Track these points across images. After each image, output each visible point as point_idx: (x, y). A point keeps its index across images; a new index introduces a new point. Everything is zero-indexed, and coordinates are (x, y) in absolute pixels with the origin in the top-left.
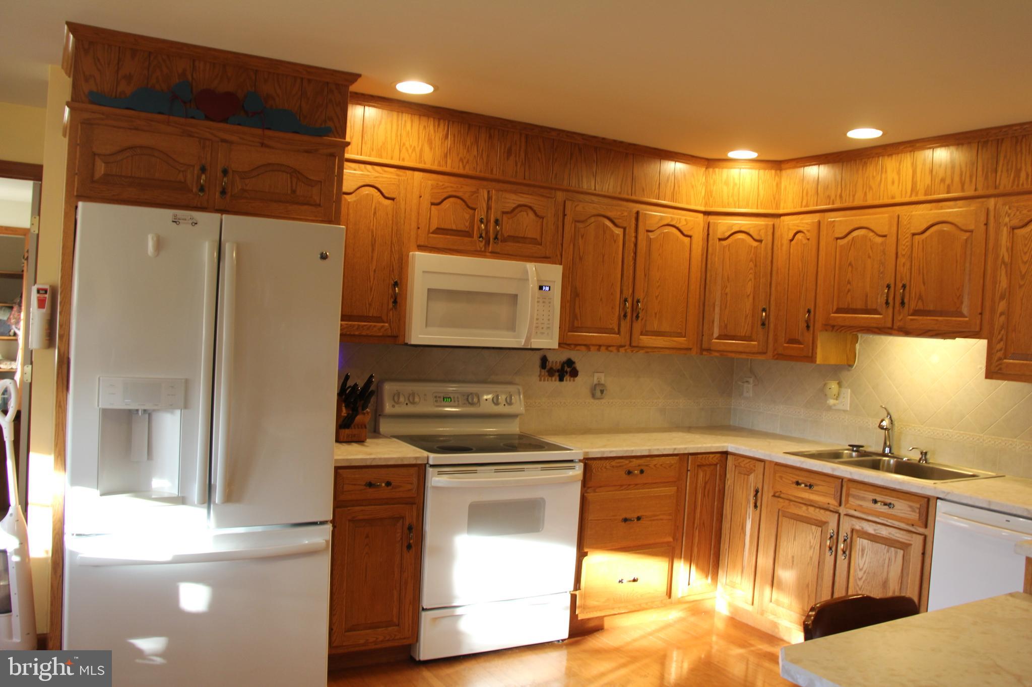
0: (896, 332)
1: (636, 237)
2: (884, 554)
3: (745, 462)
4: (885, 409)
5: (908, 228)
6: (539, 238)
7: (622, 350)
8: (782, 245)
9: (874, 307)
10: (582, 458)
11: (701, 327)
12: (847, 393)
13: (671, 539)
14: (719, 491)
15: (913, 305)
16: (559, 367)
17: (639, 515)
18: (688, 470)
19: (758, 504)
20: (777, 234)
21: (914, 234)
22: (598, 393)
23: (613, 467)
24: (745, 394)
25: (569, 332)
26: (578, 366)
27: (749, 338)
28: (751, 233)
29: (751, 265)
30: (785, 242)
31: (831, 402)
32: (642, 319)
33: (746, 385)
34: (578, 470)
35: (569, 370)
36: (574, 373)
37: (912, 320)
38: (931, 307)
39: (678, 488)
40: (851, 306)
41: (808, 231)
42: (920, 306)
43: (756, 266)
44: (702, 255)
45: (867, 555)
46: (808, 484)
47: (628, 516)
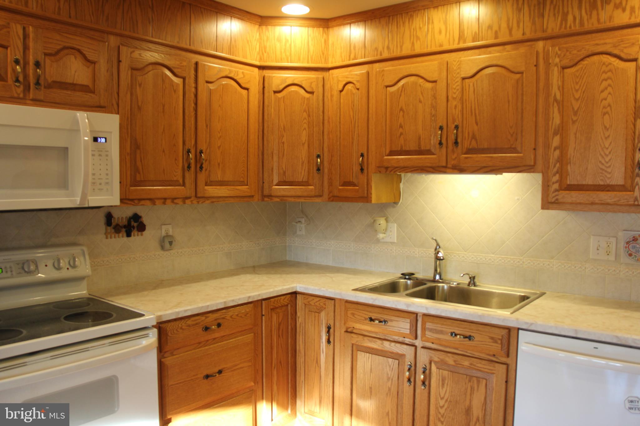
0: (451, 170)
1: (196, 88)
2: (466, 383)
3: (315, 301)
4: (436, 240)
5: (458, 73)
6: (91, 86)
7: (188, 201)
8: (332, 96)
9: (428, 148)
10: (155, 323)
11: (261, 175)
12: (394, 227)
14: (292, 329)
15: (466, 144)
16: (125, 222)
17: (220, 368)
18: (262, 315)
19: (331, 340)
20: (327, 87)
21: (464, 79)
22: (167, 245)
23: (189, 326)
24: (298, 233)
25: (131, 186)
26: (145, 220)
27: (307, 184)
28: (303, 86)
29: (305, 115)
30: (336, 93)
31: (381, 236)
32: (206, 170)
33: (299, 225)
34: (152, 338)
35: (135, 224)
36: (142, 228)
37: (466, 158)
38: (485, 145)
39: (255, 334)
40: (404, 149)
41: (358, 81)
42: (474, 144)
43: (309, 116)
44: (259, 107)
45: (447, 384)
46: (382, 320)
47: (209, 372)
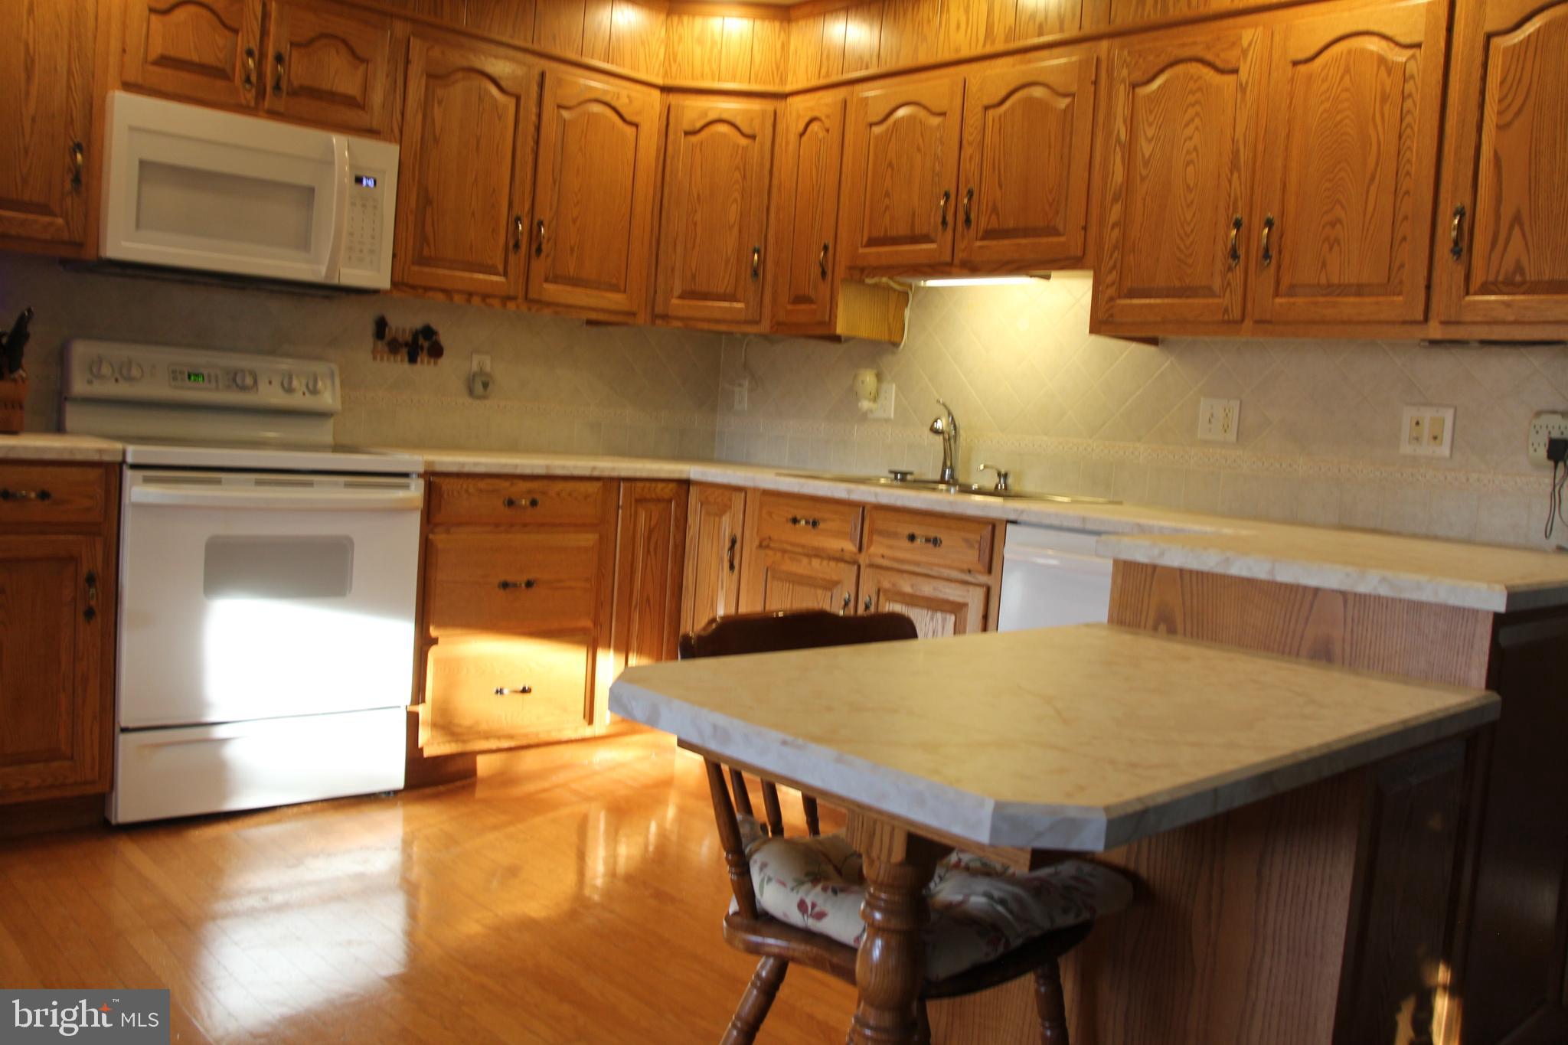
0: (958, 270)
1: (539, 116)
2: (926, 624)
3: (716, 495)
4: (944, 405)
5: (979, 98)
6: (359, 98)
7: (511, 305)
8: (787, 143)
9: (925, 231)
10: (421, 470)
11: (653, 279)
12: (891, 390)
13: (588, 623)
14: (676, 546)
15: (983, 222)
16: (408, 337)
17: (531, 576)
19: (736, 563)
20: (780, 128)
21: (987, 108)
22: (479, 388)
23: (481, 491)
24: (737, 406)
25: (413, 263)
26: (444, 339)
27: (733, 298)
29: (737, 175)
30: (793, 138)
31: (865, 405)
32: (547, 256)
33: (737, 389)
34: (416, 491)
35: (426, 344)
36: (436, 352)
37: (981, 247)
38: (1011, 224)
39: (601, 537)
40: (889, 234)
41: (828, 117)
42: (994, 223)
43: (744, 177)
44: (657, 158)
46: (811, 520)
47: (510, 578)
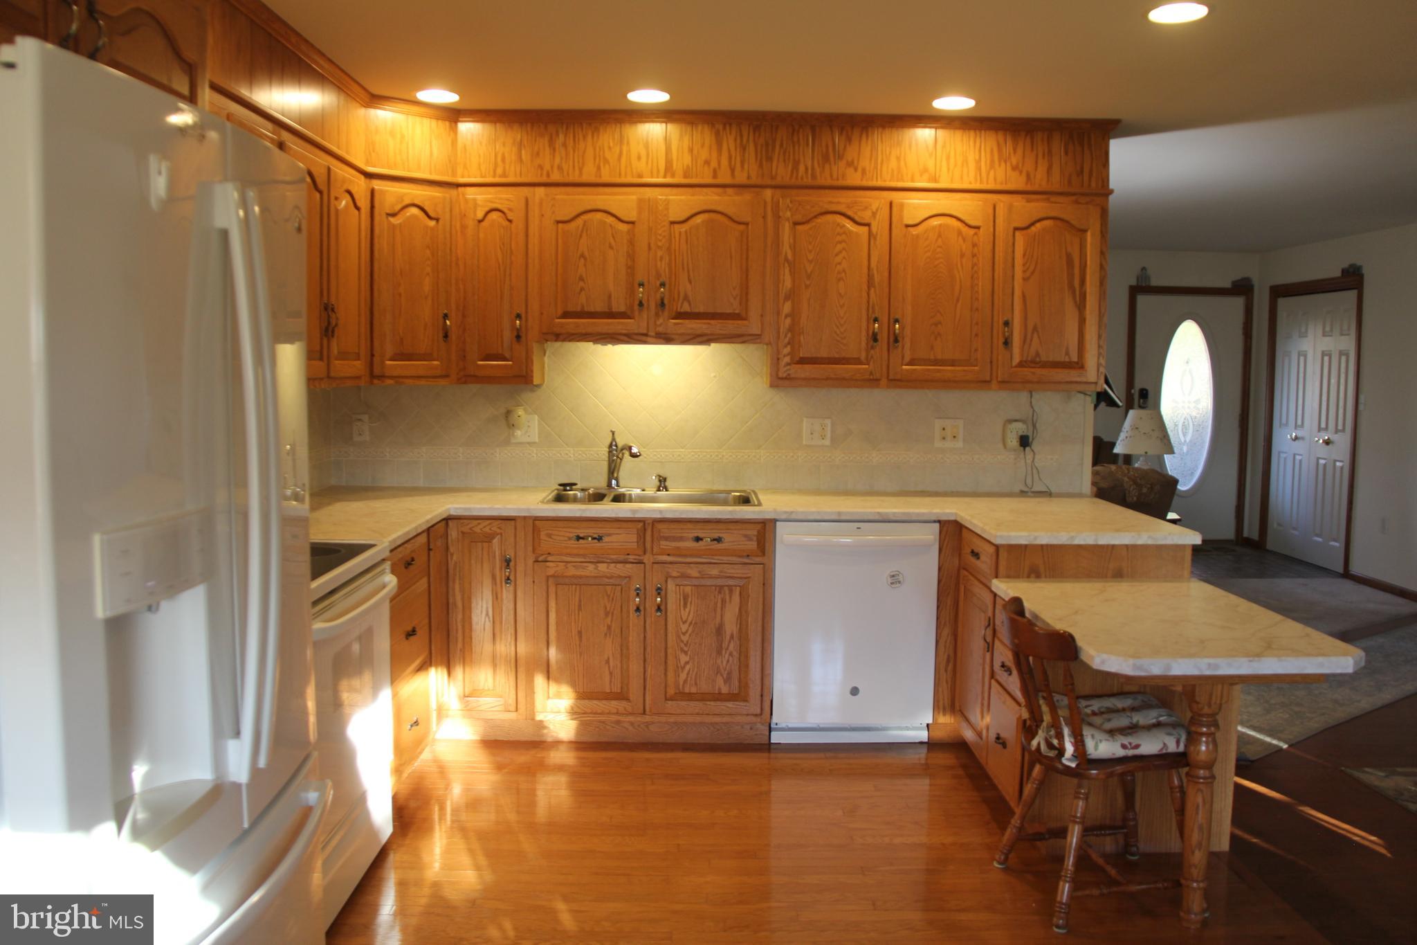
0: (654, 340)
1: (329, 208)
2: (715, 597)
3: (481, 526)
4: (611, 432)
5: (665, 215)
8: (464, 228)
9: (622, 310)
11: (369, 344)
12: (535, 419)
15: (675, 306)
18: (431, 550)
19: (512, 577)
20: (455, 212)
21: (673, 223)
23: (399, 560)
27: (430, 357)
28: (426, 208)
29: (428, 252)
30: (470, 223)
31: (520, 434)
32: (335, 337)
33: (357, 425)
37: (676, 324)
38: (701, 309)
40: (586, 309)
41: (510, 209)
42: (686, 307)
43: (433, 254)
45: (691, 603)
46: (596, 536)
